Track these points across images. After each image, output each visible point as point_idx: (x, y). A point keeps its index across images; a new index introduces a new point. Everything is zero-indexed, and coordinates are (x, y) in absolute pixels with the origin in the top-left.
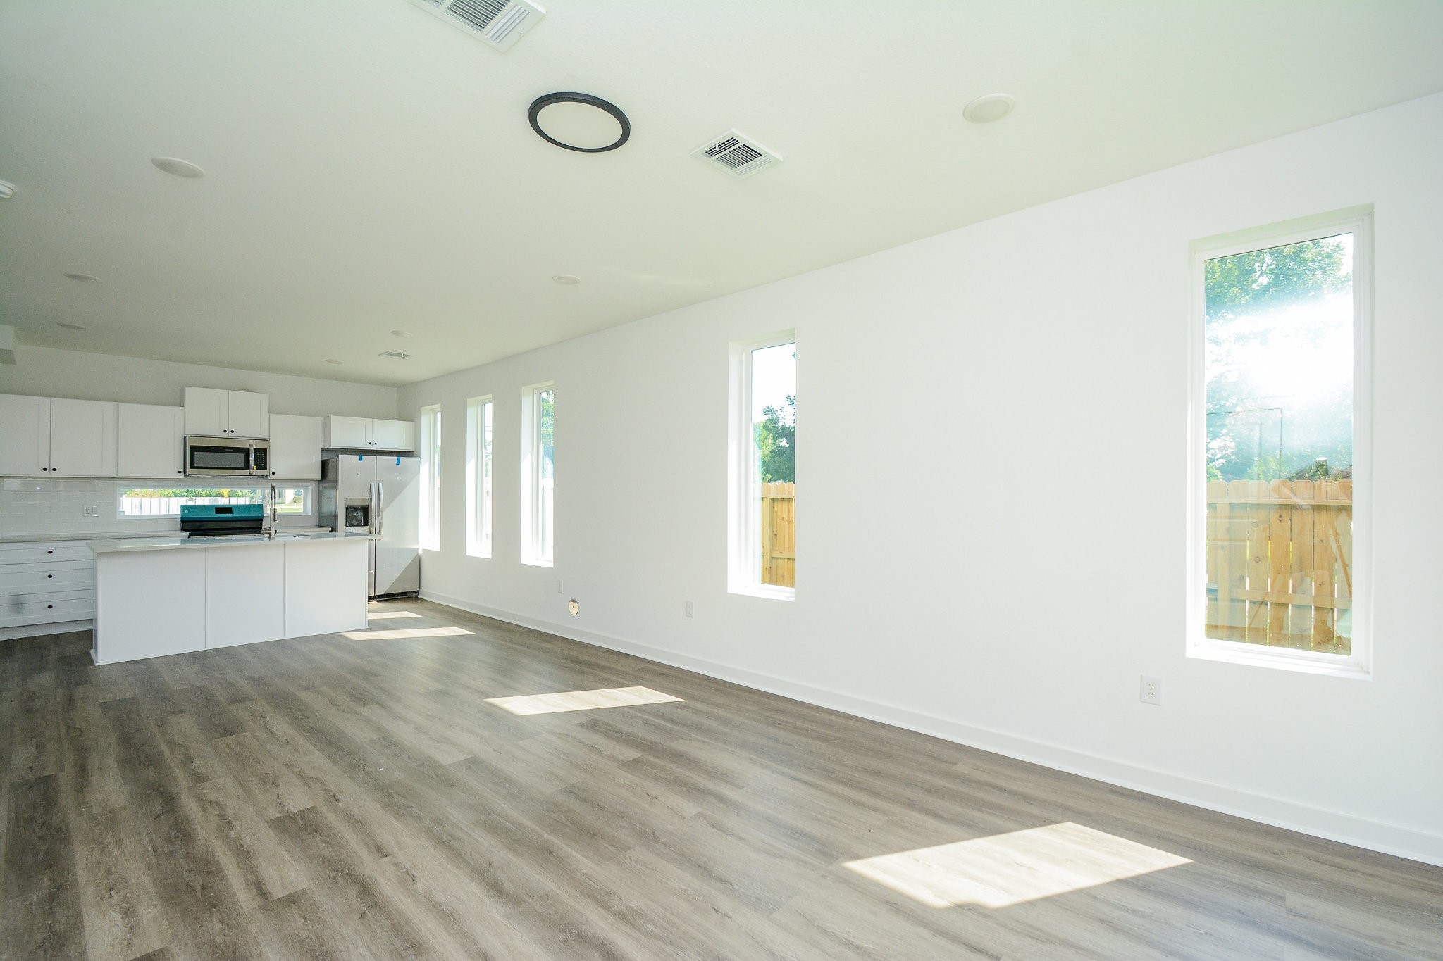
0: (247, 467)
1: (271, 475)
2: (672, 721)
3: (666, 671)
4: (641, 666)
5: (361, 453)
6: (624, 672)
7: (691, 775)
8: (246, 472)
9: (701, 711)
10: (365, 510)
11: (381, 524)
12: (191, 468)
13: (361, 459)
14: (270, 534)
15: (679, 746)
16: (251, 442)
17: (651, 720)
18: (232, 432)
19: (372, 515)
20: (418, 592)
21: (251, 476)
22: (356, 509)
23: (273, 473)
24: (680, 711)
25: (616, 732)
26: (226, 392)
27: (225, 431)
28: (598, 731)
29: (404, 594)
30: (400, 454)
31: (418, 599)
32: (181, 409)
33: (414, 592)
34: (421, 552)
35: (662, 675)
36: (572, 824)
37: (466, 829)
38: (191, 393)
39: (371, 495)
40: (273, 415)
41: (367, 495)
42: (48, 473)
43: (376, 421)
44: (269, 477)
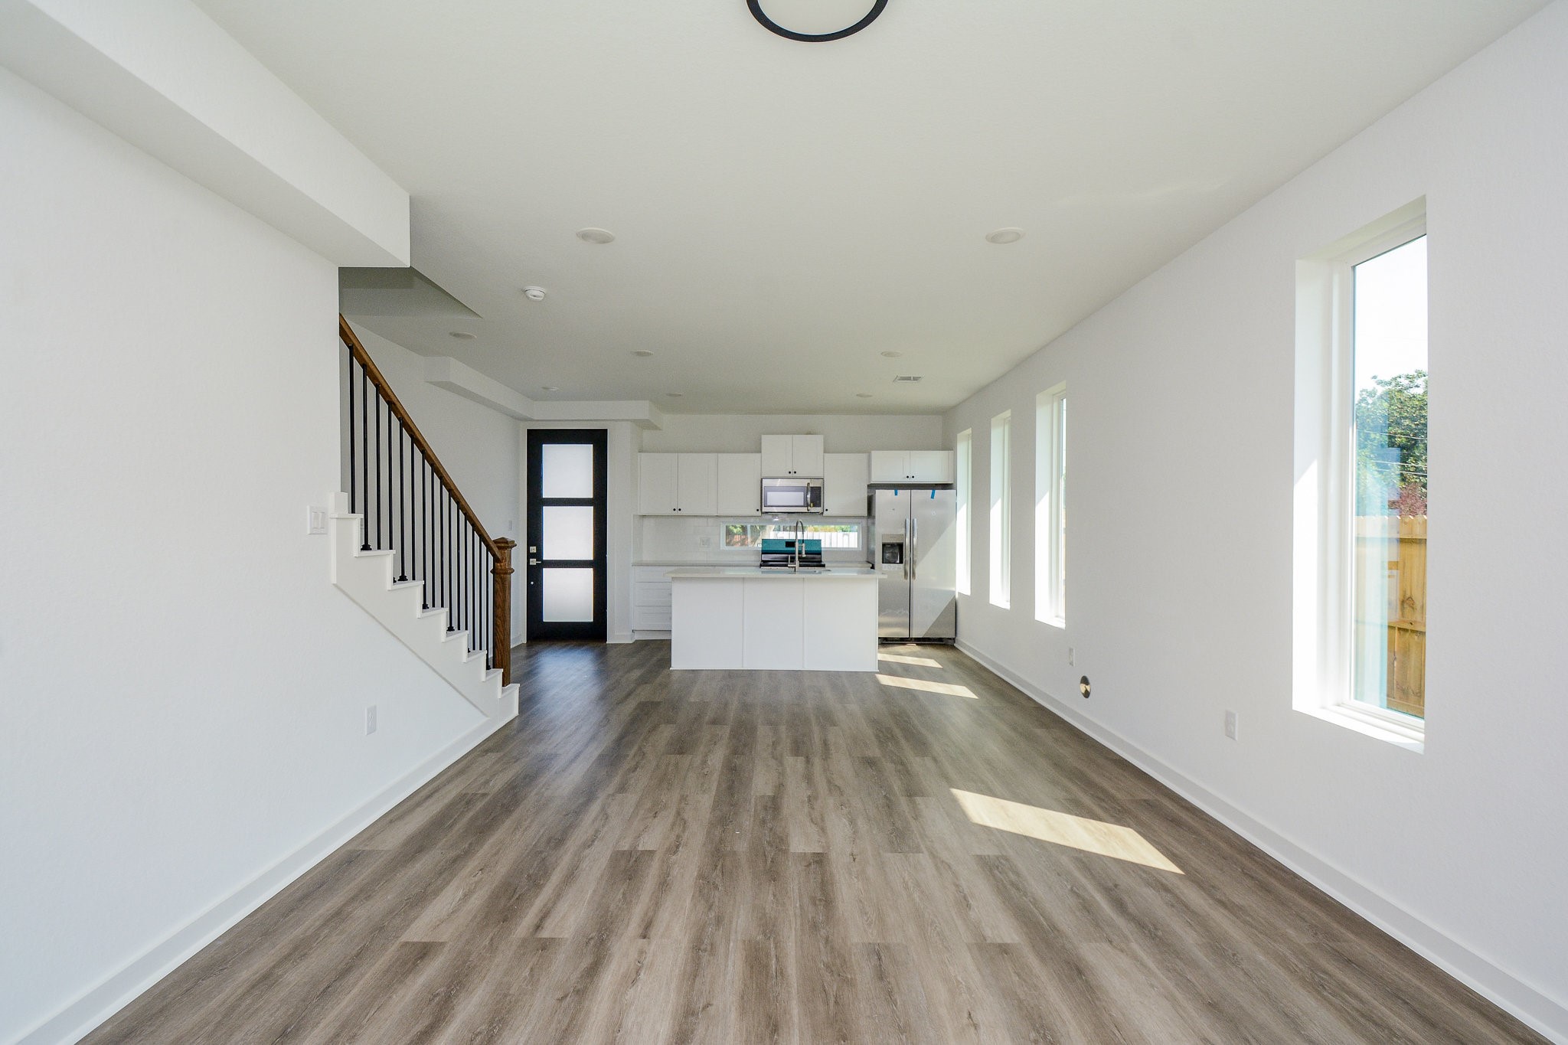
0: (806, 505)
1: (825, 511)
2: (1120, 905)
3: (1184, 816)
4: (1149, 795)
5: (896, 487)
6: (1113, 798)
7: (1067, 1015)
8: (805, 509)
9: (1187, 907)
10: (900, 546)
11: (914, 563)
12: (766, 506)
13: (896, 494)
14: (795, 567)
15: (1094, 954)
16: (807, 481)
17: (1085, 890)
18: (795, 472)
19: (906, 551)
20: (954, 639)
21: (809, 513)
22: (892, 545)
23: (827, 510)
24: (1149, 893)
25: (1018, 889)
26: (789, 437)
27: (789, 472)
28: (994, 876)
29: (941, 639)
30: (934, 487)
31: (953, 647)
32: (758, 455)
33: (950, 639)
34: (957, 596)
35: (1175, 822)
36: (836, 1002)
37: (732, 944)
38: (766, 440)
39: (906, 530)
40: (826, 455)
41: (902, 532)
42: (676, 513)
43: (913, 452)
44: (822, 513)
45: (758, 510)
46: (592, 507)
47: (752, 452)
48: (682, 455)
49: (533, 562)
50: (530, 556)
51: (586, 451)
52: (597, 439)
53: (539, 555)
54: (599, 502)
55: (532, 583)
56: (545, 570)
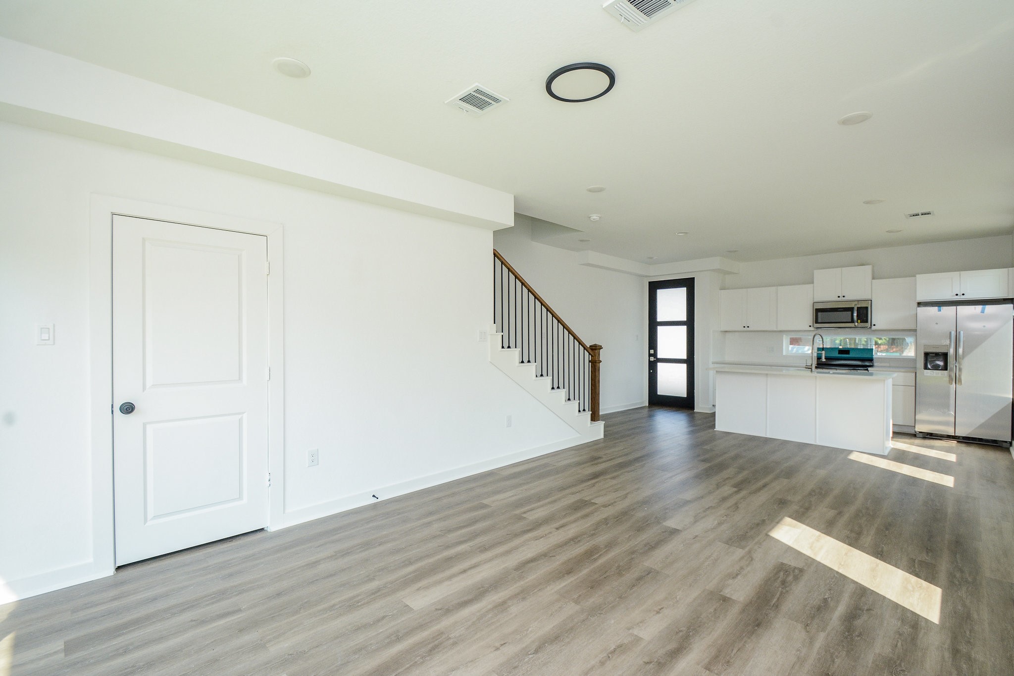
0: (852, 321)
1: (873, 327)
8: (852, 325)
10: (945, 356)
11: (960, 370)
12: (816, 323)
16: (856, 303)
18: (844, 297)
19: (951, 360)
20: (1010, 443)
21: (856, 327)
22: (937, 355)
23: (874, 325)
26: (839, 269)
27: (839, 297)
29: (995, 441)
30: (985, 303)
32: (812, 285)
33: (1006, 442)
38: (818, 274)
39: (950, 341)
40: (873, 280)
41: (948, 342)
42: (746, 329)
43: (964, 274)
44: (871, 328)
45: (810, 326)
46: (686, 326)
47: (808, 284)
48: (749, 289)
49: (652, 359)
50: (650, 355)
51: (682, 292)
52: (689, 284)
53: (655, 355)
54: (690, 323)
55: (651, 371)
56: (658, 364)
